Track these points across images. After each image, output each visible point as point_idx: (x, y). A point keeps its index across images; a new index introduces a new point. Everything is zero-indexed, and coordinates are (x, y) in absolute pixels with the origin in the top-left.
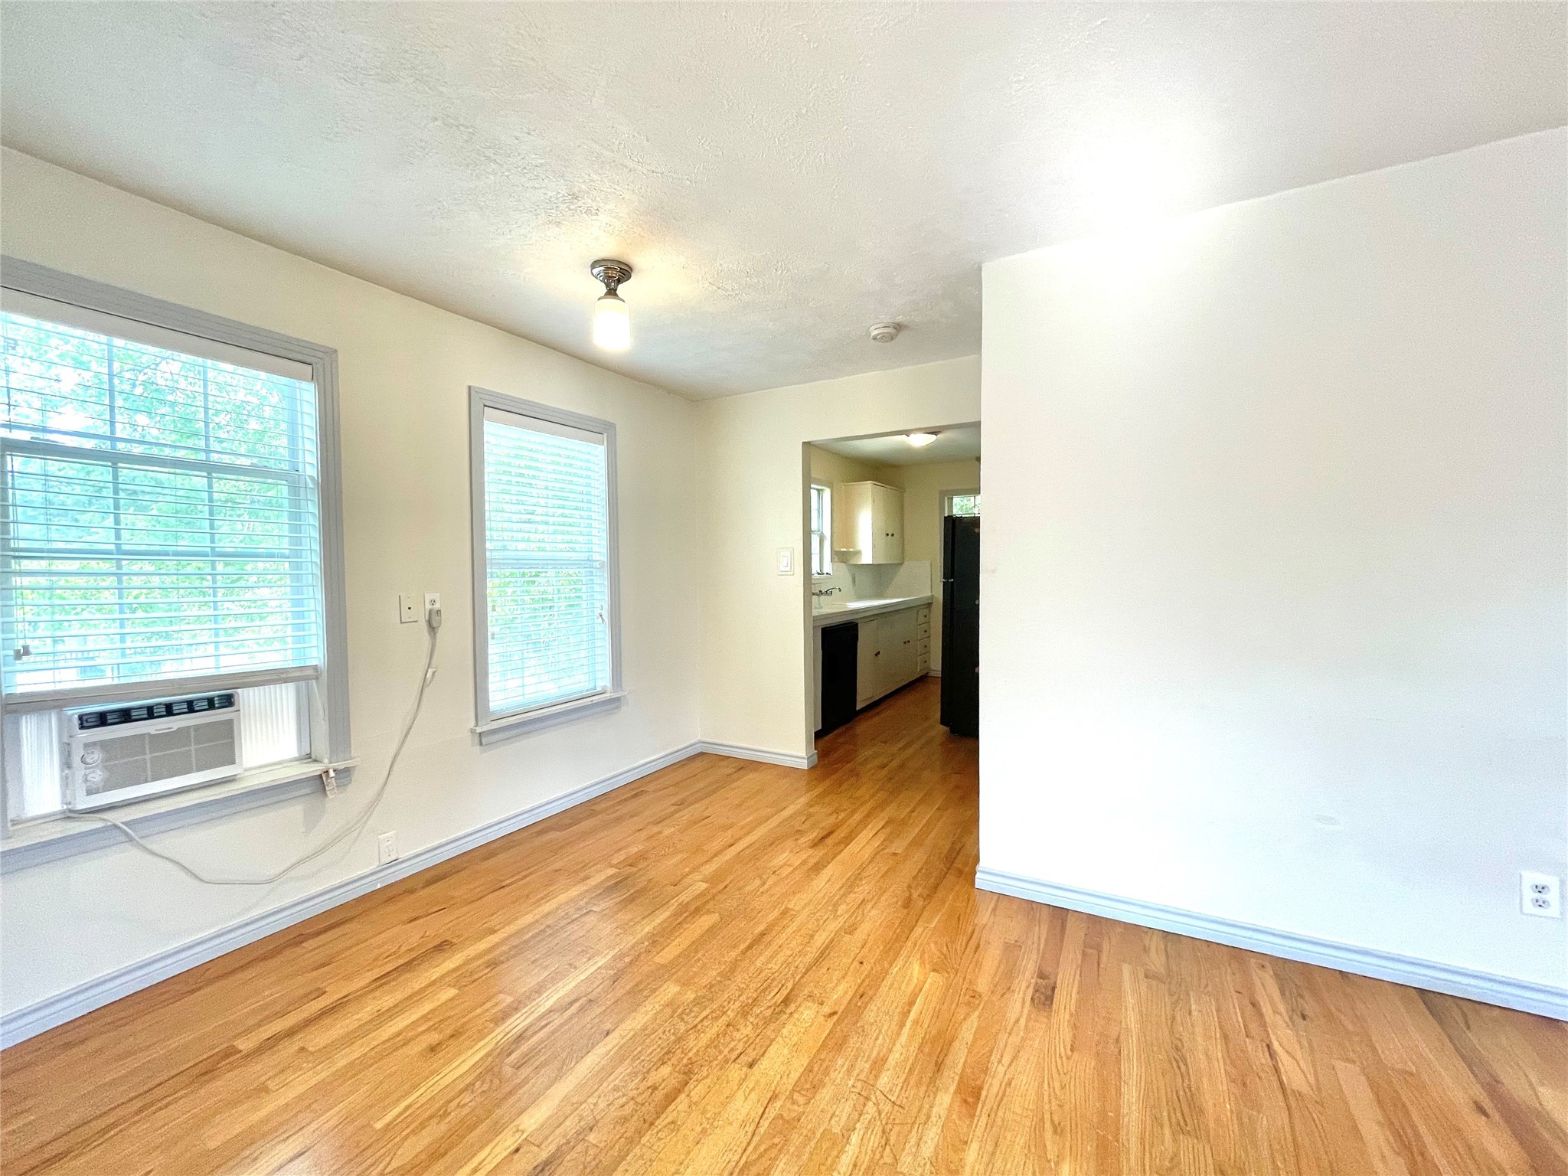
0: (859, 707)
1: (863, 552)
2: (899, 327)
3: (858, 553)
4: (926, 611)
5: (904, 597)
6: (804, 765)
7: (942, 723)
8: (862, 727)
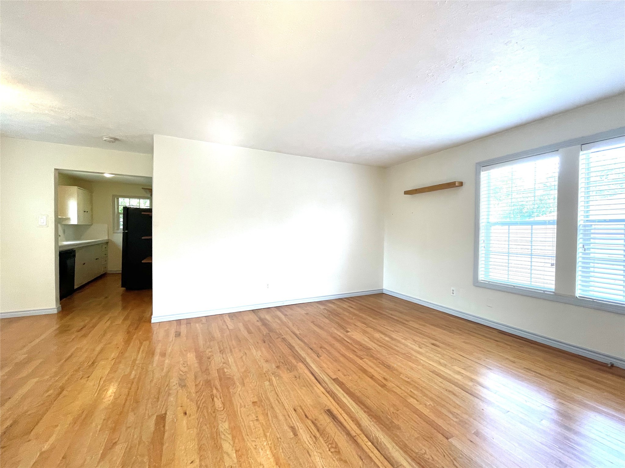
0: (76, 287)
1: (71, 219)
2: (116, 139)
3: (69, 219)
4: (106, 246)
5: (95, 240)
6: (55, 311)
7: (122, 287)
8: (77, 296)
